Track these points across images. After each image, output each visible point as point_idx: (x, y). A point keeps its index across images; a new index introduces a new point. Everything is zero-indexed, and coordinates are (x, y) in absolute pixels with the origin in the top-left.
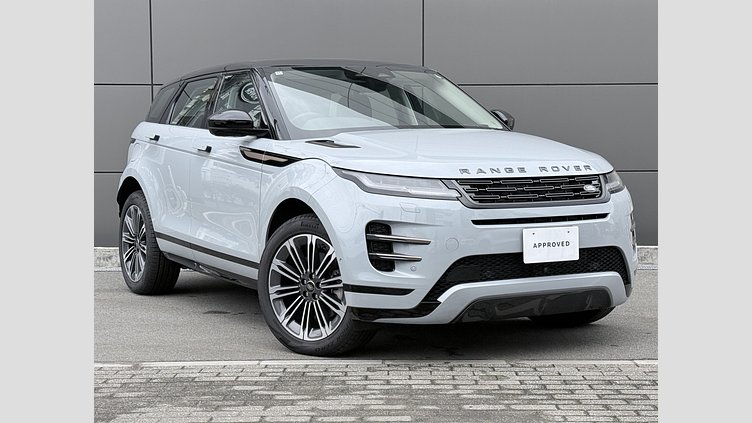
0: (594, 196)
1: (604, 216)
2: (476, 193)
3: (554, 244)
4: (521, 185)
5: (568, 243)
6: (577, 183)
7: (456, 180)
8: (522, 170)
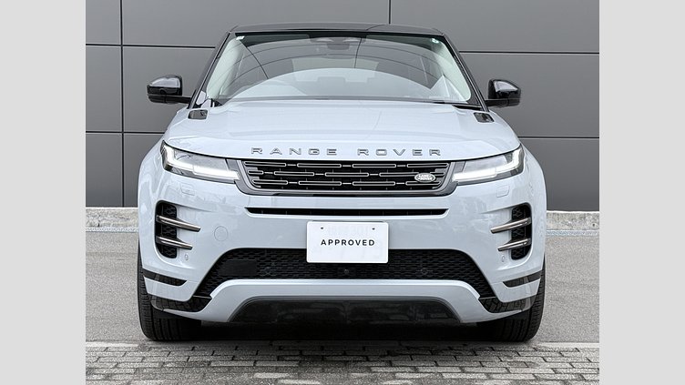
0: (430, 188)
1: (441, 212)
2: (261, 177)
3: (351, 242)
4: (324, 170)
5: (372, 243)
6: (410, 170)
7: (242, 160)
8: (332, 152)
